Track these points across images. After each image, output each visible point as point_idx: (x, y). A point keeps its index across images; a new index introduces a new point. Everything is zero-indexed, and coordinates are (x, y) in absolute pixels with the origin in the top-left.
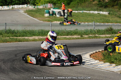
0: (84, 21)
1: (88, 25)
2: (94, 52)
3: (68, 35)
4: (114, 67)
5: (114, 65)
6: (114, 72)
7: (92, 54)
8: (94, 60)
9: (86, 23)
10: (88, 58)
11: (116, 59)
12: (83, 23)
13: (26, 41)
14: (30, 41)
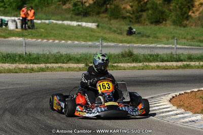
1: (90, 46)
3: (57, 63)
7: (173, 97)
12: (63, 41)
14: (5, 73)
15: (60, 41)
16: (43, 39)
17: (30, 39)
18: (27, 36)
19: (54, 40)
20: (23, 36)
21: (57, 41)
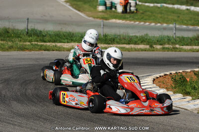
0: (160, 21)
2: (162, 74)
3: (129, 44)
4: (188, 102)
5: (189, 98)
6: (187, 110)
7: (157, 78)
8: (158, 88)
9: (165, 25)
10: (150, 84)
11: (194, 88)
12: (159, 24)
13: (57, 50)
14: (64, 51)
15: (156, 24)
16: (140, 22)
17: (128, 22)
18: (128, 18)
19: (151, 23)
20: (124, 18)
21: (153, 24)
